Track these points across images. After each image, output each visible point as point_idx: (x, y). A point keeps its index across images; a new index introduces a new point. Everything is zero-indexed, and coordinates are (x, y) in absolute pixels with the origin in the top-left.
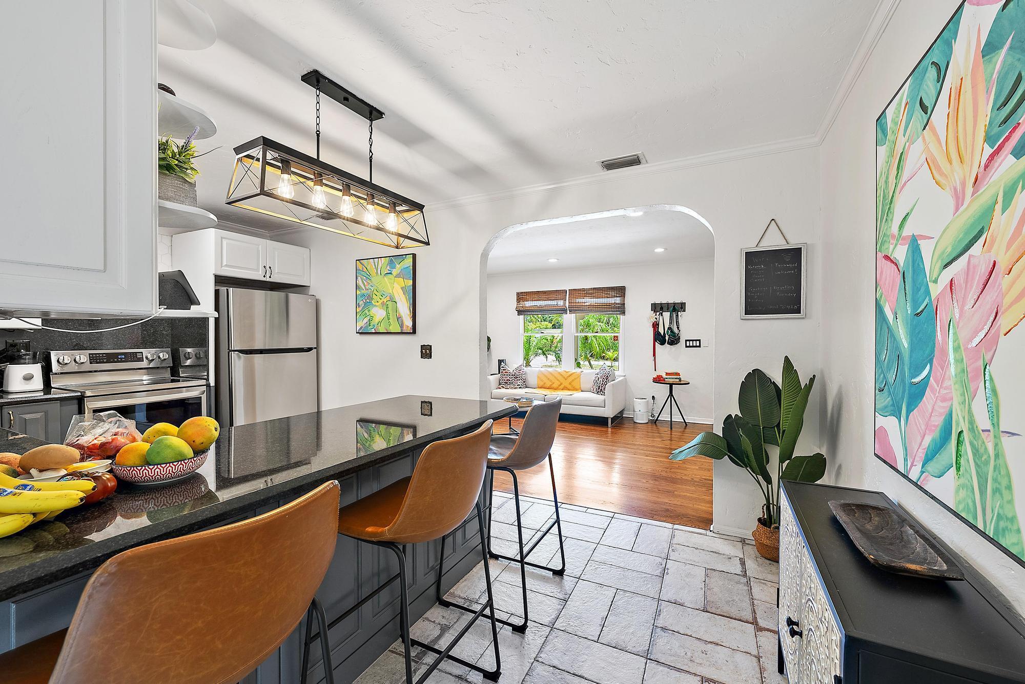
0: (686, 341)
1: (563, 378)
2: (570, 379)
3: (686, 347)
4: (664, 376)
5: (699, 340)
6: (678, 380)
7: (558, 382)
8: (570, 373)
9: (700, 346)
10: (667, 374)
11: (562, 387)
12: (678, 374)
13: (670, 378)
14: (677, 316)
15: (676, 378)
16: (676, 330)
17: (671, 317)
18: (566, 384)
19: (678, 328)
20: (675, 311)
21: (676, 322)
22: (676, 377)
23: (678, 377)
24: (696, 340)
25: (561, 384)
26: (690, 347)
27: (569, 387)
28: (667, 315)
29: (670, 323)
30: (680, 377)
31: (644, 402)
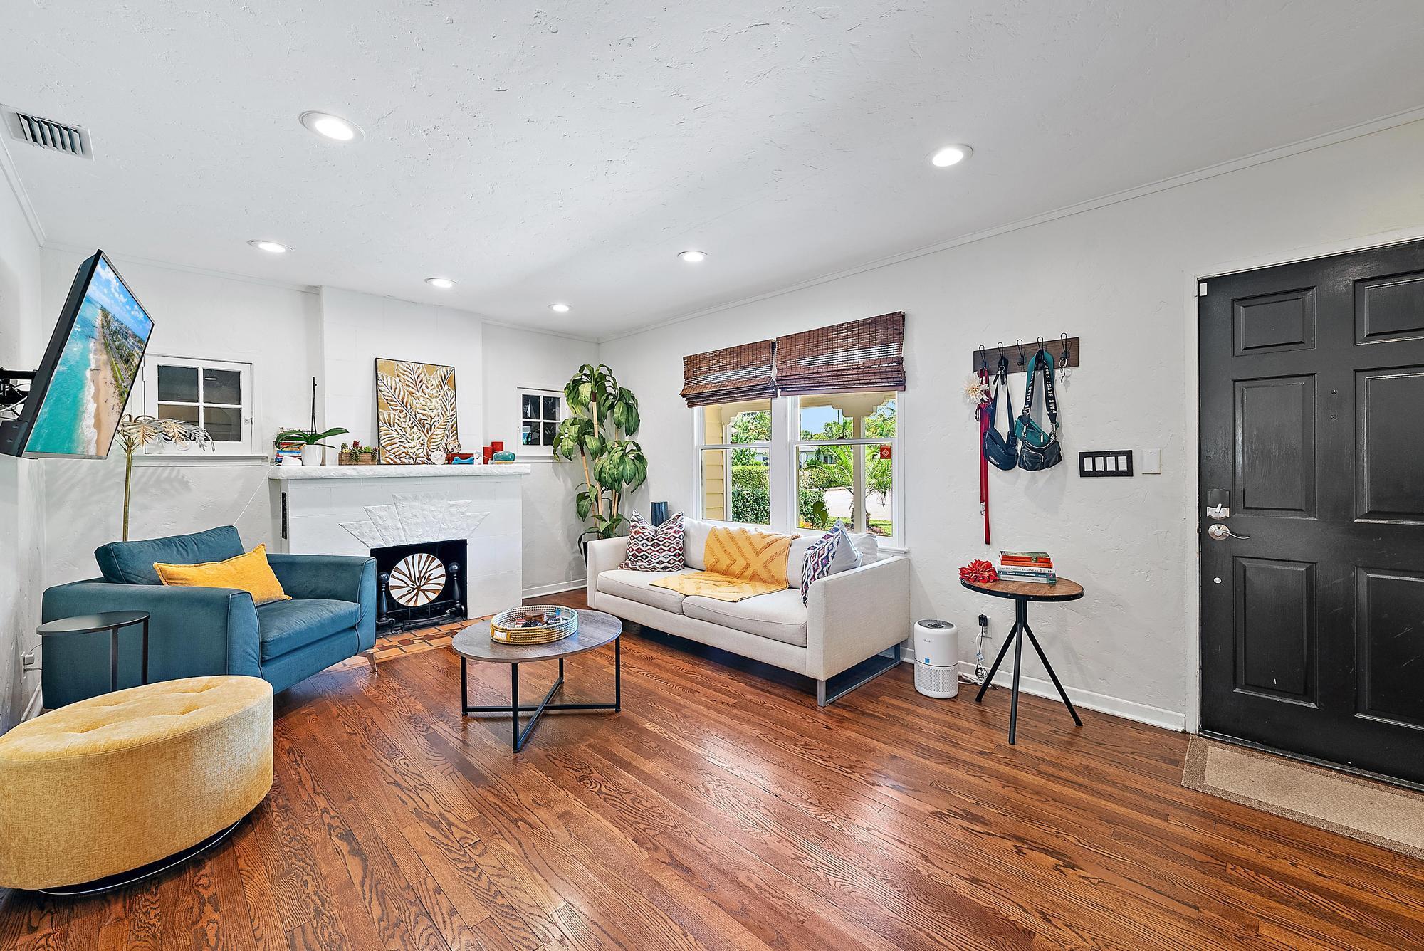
0: (1082, 456)
1: (753, 552)
2: (766, 556)
3: (1084, 474)
4: (997, 565)
5: (1129, 454)
6: (1044, 581)
7: (742, 559)
8: (768, 540)
9: (1129, 473)
10: (1006, 558)
11: (749, 573)
12: (1044, 560)
13: (1016, 573)
14: (1050, 380)
15: (1037, 575)
16: (1046, 426)
17: (1031, 385)
18: (757, 566)
19: (1053, 417)
20: (1043, 368)
21: (1048, 399)
22: (1038, 570)
23: (1046, 570)
24: (1116, 454)
25: (748, 566)
26: (1094, 474)
27: (764, 574)
28: (1018, 381)
29: (1029, 403)
30: (1053, 570)
31: (943, 636)
